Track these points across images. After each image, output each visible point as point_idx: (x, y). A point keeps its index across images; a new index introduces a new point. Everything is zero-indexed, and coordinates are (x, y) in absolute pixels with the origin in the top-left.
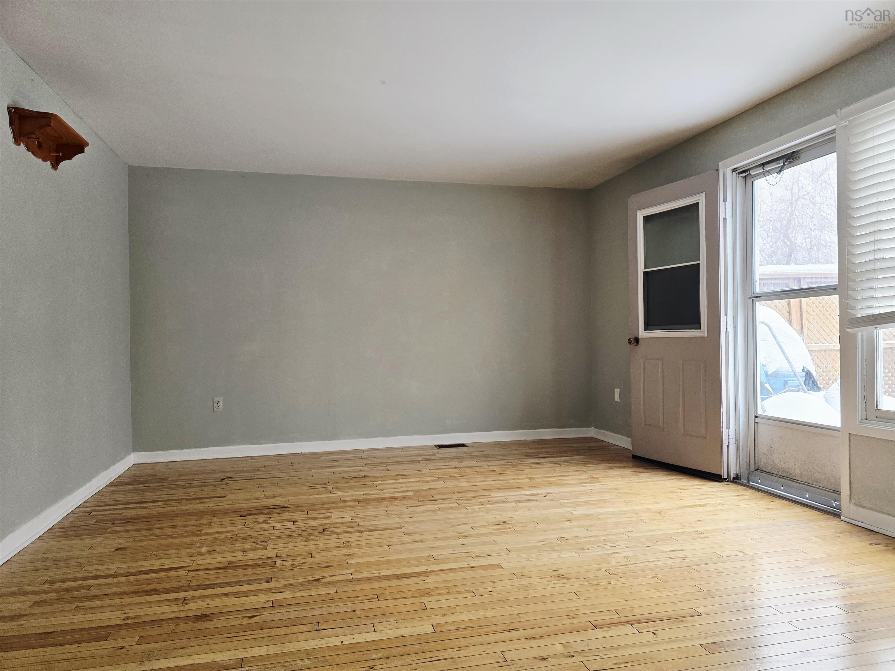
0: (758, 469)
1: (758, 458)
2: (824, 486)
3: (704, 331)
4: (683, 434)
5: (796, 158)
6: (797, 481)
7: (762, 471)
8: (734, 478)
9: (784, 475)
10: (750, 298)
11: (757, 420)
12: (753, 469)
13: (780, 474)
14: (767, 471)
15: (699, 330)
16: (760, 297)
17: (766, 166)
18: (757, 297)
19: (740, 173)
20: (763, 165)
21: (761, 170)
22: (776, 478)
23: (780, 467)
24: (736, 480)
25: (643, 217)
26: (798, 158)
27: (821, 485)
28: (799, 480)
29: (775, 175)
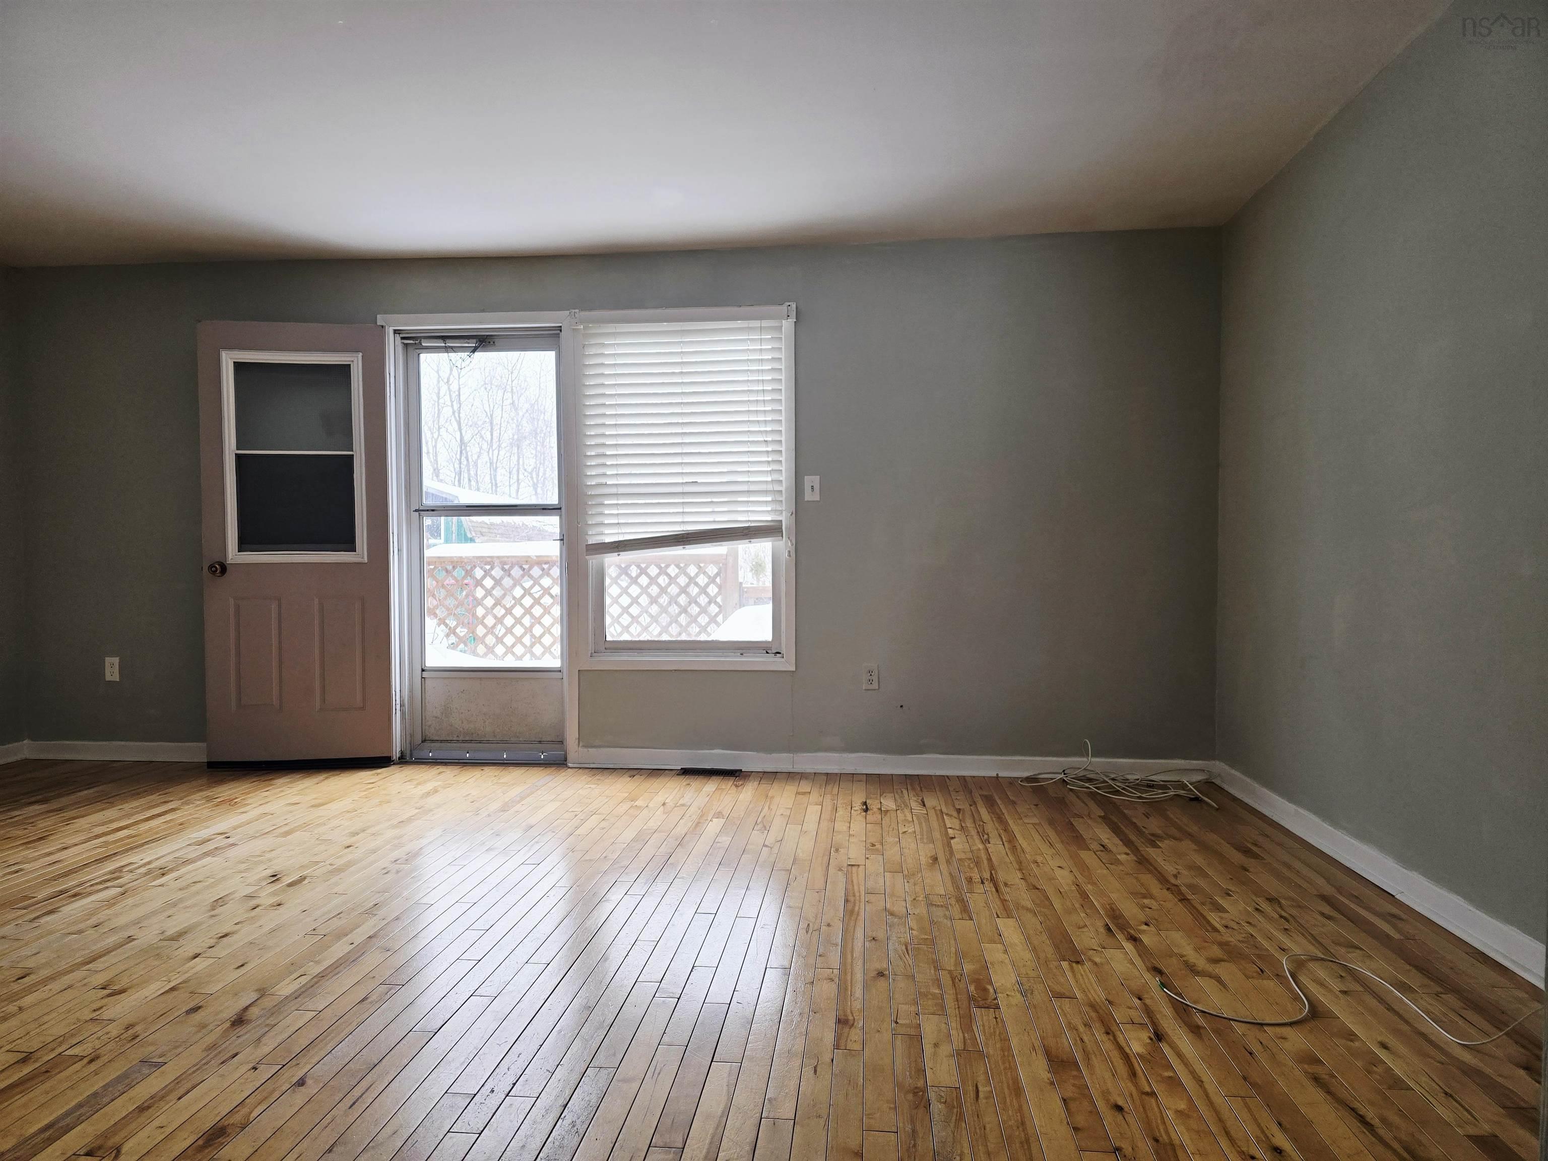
0: (425, 740)
1: (425, 726)
2: (525, 739)
3: (362, 552)
4: (320, 709)
5: (489, 342)
6: (488, 742)
7: (433, 741)
8: (399, 758)
9: (467, 738)
10: (416, 511)
11: (425, 674)
12: (418, 738)
13: (461, 738)
14: (441, 739)
15: (354, 553)
16: (433, 510)
17: (447, 341)
18: (428, 510)
19: (403, 338)
20: (444, 338)
21: (441, 343)
22: (458, 745)
23: (461, 729)
24: (403, 760)
25: (234, 362)
26: (492, 343)
27: (521, 739)
28: (491, 739)
29: (464, 355)
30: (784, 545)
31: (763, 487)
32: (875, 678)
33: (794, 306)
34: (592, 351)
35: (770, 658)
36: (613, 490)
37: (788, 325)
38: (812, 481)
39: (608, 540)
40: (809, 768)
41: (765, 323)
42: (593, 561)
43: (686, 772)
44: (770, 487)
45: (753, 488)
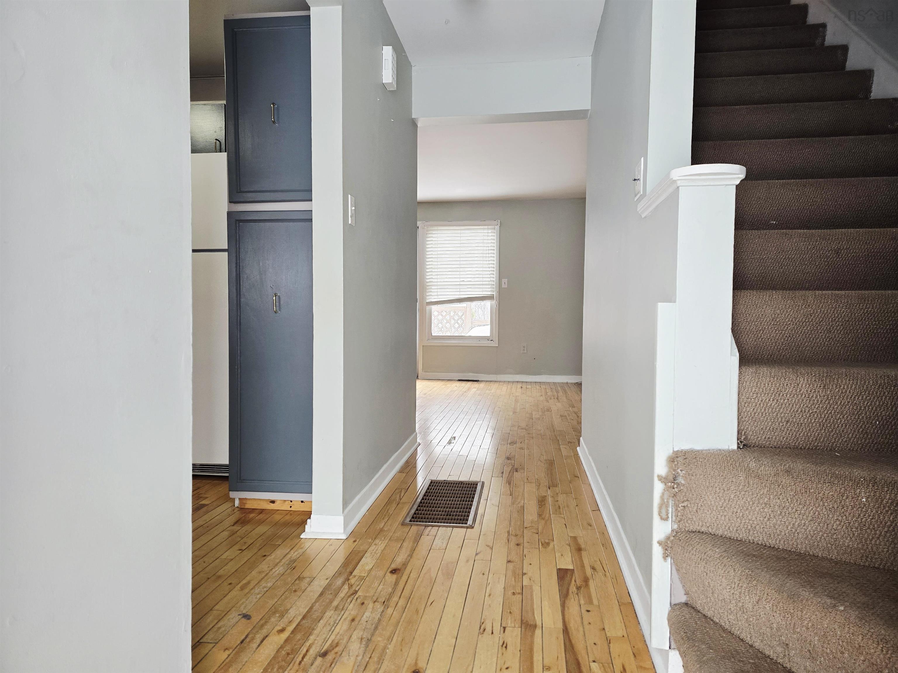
30: (494, 302)
31: (487, 283)
32: (525, 349)
33: (499, 221)
34: (430, 235)
35: (490, 342)
36: (436, 284)
37: (497, 227)
38: (505, 281)
39: (433, 300)
40: (502, 379)
41: (489, 227)
42: (428, 308)
43: (459, 380)
44: (490, 283)
45: (484, 283)
